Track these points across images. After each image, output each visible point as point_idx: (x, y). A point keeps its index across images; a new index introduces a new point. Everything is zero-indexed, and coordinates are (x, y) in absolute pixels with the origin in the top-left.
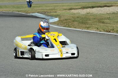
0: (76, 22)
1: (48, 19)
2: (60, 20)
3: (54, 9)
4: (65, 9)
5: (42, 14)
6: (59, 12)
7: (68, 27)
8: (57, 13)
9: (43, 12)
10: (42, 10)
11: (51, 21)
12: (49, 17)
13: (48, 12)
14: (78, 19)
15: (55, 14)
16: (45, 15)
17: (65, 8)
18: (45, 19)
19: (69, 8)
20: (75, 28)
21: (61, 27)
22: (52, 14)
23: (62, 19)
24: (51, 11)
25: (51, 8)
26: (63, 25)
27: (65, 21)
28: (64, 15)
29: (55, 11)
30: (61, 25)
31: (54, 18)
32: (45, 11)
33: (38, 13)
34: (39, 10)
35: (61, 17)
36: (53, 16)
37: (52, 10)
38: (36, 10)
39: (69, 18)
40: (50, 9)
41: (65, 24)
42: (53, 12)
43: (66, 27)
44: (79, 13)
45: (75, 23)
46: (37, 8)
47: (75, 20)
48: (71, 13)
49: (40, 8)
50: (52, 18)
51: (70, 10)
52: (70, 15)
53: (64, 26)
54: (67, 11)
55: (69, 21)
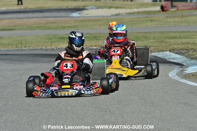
10: (184, 44)
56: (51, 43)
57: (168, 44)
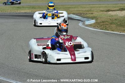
0: (114, 24)
1: (84, 21)
2: (96, 23)
3: (90, 11)
4: (102, 11)
5: (78, 15)
6: (95, 14)
7: (105, 29)
8: (94, 15)
9: (78, 13)
10: (78, 11)
11: (87, 23)
12: (85, 19)
13: (84, 14)
14: (116, 21)
15: (91, 15)
16: (81, 17)
17: (102, 9)
18: (81, 20)
19: (107, 9)
20: (113, 31)
21: (98, 29)
22: (88, 15)
23: (99, 21)
24: (87, 12)
25: (87, 9)
26: (99, 27)
27: (102, 23)
28: (101, 16)
29: (92, 12)
30: (98, 27)
31: (90, 20)
32: (81, 12)
33: (73, 14)
34: (74, 11)
35: (97, 19)
36: (89, 18)
37: (89, 12)
38: (72, 11)
39: (106, 20)
40: (86, 11)
41: (102, 27)
42: (90, 13)
43: (103, 30)
44: (117, 15)
45: (113, 26)
46: (73, 9)
47: (113, 23)
48: (108, 15)
49: (76, 9)
50: (88, 20)
51: (108, 12)
52: (107, 17)
53: (101, 29)
54: (104, 12)
55: (106, 23)
56: (18, 10)
57: (71, 11)
